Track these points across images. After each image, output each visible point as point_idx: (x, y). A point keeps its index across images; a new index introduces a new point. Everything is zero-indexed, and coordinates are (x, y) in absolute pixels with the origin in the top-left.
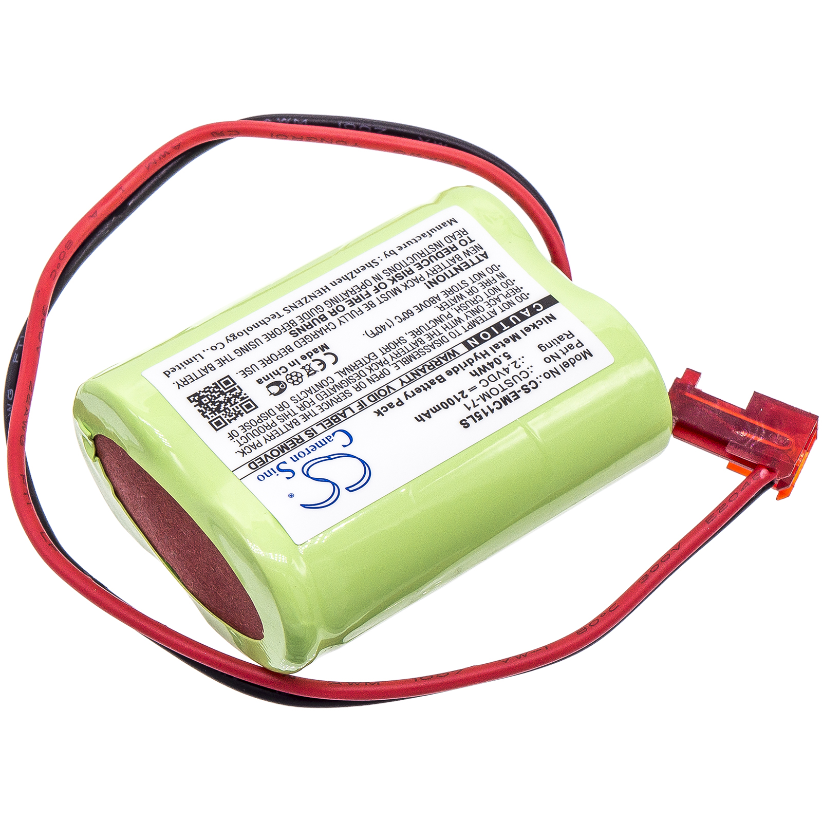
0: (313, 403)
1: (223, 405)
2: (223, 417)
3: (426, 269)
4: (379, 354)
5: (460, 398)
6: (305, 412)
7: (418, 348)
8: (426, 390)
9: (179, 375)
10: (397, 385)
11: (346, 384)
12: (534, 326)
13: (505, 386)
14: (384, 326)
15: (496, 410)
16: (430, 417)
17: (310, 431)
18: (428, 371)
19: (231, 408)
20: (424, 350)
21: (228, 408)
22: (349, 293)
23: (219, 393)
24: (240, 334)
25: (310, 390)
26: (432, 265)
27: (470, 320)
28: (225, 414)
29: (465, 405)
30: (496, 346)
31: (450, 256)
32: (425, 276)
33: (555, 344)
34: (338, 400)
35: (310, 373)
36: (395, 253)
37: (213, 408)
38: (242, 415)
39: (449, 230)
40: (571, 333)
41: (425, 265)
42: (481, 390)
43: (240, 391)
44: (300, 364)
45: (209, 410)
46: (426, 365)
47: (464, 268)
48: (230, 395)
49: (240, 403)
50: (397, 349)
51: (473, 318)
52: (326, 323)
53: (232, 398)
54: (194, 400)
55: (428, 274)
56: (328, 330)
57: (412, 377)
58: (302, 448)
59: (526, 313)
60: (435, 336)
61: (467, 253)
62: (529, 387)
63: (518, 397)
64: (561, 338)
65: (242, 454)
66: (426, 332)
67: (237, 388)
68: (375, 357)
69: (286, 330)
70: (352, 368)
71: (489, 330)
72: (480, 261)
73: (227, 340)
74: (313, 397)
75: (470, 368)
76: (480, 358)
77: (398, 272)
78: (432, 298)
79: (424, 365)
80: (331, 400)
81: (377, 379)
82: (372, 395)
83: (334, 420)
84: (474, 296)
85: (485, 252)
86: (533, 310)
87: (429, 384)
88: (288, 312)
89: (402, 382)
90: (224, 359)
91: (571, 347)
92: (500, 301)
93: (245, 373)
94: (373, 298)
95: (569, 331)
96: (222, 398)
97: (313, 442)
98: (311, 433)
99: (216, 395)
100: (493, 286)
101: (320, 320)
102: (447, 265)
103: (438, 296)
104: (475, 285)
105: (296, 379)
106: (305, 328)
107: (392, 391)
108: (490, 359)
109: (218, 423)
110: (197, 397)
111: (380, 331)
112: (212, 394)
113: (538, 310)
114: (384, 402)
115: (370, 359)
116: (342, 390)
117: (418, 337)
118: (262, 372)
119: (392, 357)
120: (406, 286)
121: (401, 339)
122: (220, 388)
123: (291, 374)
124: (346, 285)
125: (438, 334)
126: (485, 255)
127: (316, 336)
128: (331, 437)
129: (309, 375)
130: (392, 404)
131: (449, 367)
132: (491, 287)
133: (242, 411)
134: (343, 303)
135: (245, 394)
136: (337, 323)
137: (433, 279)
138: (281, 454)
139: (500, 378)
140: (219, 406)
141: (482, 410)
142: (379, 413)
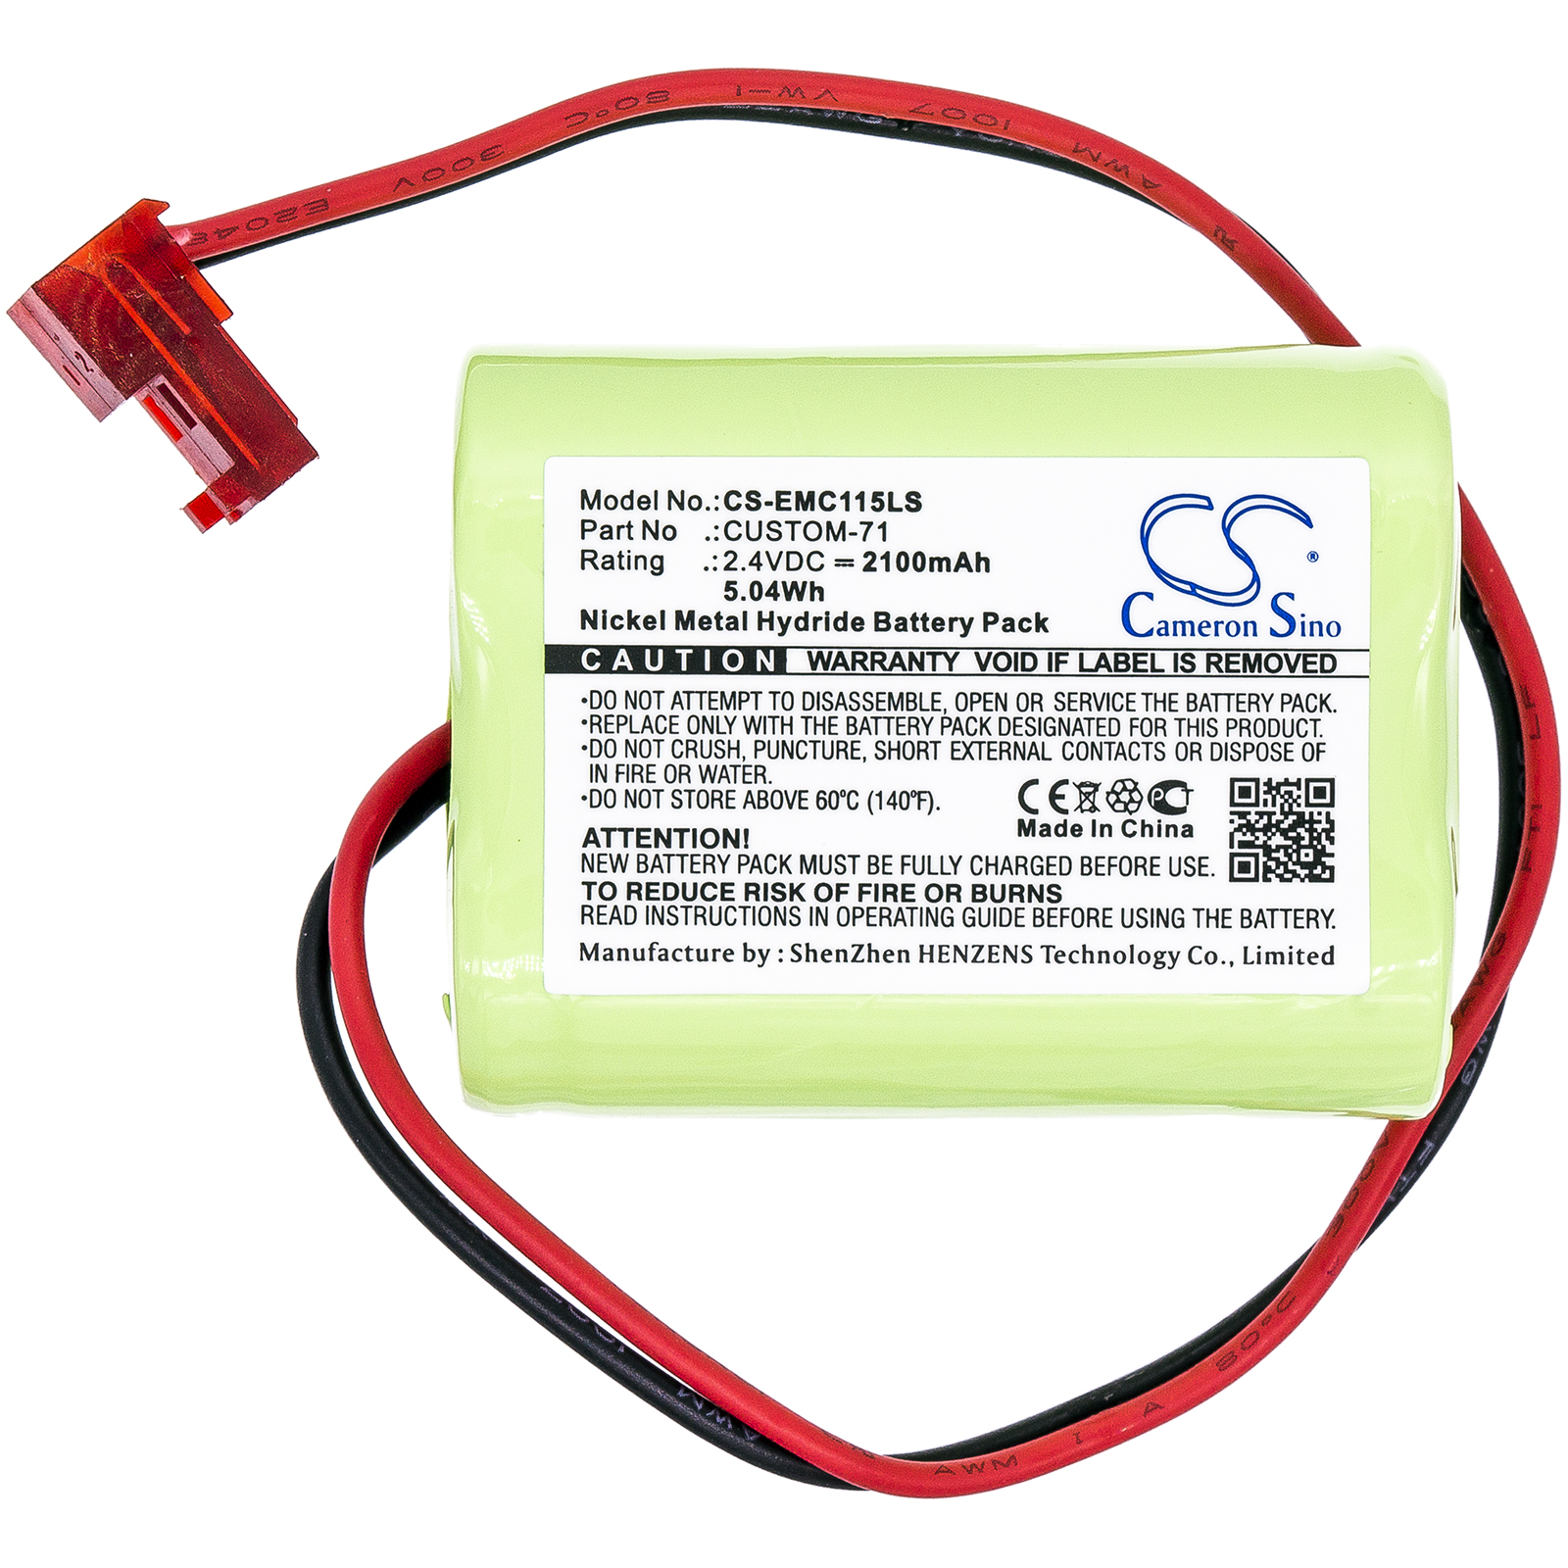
0: (1135, 723)
1: (1284, 826)
2: (1302, 801)
3: (718, 878)
4: (944, 749)
5: (882, 558)
6: (1160, 713)
7: (869, 714)
8: (925, 614)
9: (1313, 939)
10: (966, 662)
11: (1050, 723)
12: (632, 622)
13: (786, 530)
14: (888, 803)
15: (839, 493)
16: (963, 555)
17: (1182, 668)
18: (890, 654)
19: (1277, 809)
20: (862, 702)
21: (1282, 812)
22: (893, 918)
23: (1274, 855)
24: (1143, 958)
25: (1118, 754)
26: (701, 879)
27: (731, 713)
28: (1295, 805)
29: (884, 539)
30: (733, 624)
31: (656, 876)
32: (732, 864)
33: (629, 557)
34: (1087, 699)
35: (1091, 789)
36: (746, 950)
37: (1306, 830)
38: (1268, 783)
39: (612, 936)
40: (583, 560)
41: (715, 887)
42: (833, 549)
43: (1236, 834)
44: (1094, 822)
45: (1316, 830)
46: (884, 668)
47: (652, 834)
48: (1257, 838)
49: (1253, 810)
50: (907, 738)
51: (722, 713)
52: (982, 879)
53: (1259, 830)
54: (1325, 868)
55: (724, 864)
56: (992, 861)
57: (928, 659)
58: (1223, 642)
59: (622, 660)
60: (820, 721)
61: (619, 864)
62: (743, 501)
63: (779, 494)
64: (609, 563)
65: (1327, 701)
66: (828, 739)
67: (1236, 844)
68: (956, 746)
69: (1062, 910)
70: (1012, 751)
71: (717, 669)
72: (608, 831)
73: (1174, 961)
74: (1125, 737)
75: (816, 609)
76: (780, 618)
77: (771, 904)
78: (759, 807)
79: (887, 672)
80: (1099, 709)
81: (988, 697)
82: (1023, 669)
83: (1126, 662)
84: (683, 760)
85: (585, 846)
86: (605, 658)
87: (910, 624)
88: (1027, 949)
89: (951, 661)
90: (1212, 922)
91: (608, 533)
92: (647, 717)
93: (1196, 867)
94: (862, 876)
95: (583, 568)
96: (1278, 840)
97: (1197, 641)
98: (1184, 662)
99: (1281, 855)
100: (631, 760)
101: (988, 892)
102: (676, 862)
103: (746, 802)
104: (660, 783)
105: (1124, 794)
106: (1026, 894)
107: (983, 654)
108: (766, 605)
109: (1320, 793)
110: (1315, 872)
111: (904, 795)
112: (1286, 859)
113: (597, 653)
114: (1017, 640)
115: (968, 749)
116: (1065, 715)
117: (849, 739)
118: (1168, 848)
119: (927, 726)
120: (783, 864)
121: (881, 755)
122: (1265, 863)
123: (1124, 811)
124: (884, 937)
125: (811, 722)
126: (591, 837)
127: (1021, 861)
128: (1159, 631)
129: (1096, 787)
130: (1004, 629)
131: (850, 638)
132: (639, 760)
133: (1263, 788)
134: (921, 902)
135: (1232, 821)
136: (964, 866)
137: (725, 846)
138: (1264, 655)
139: (781, 553)
140: (1292, 828)
141: (862, 509)
142: (1041, 624)
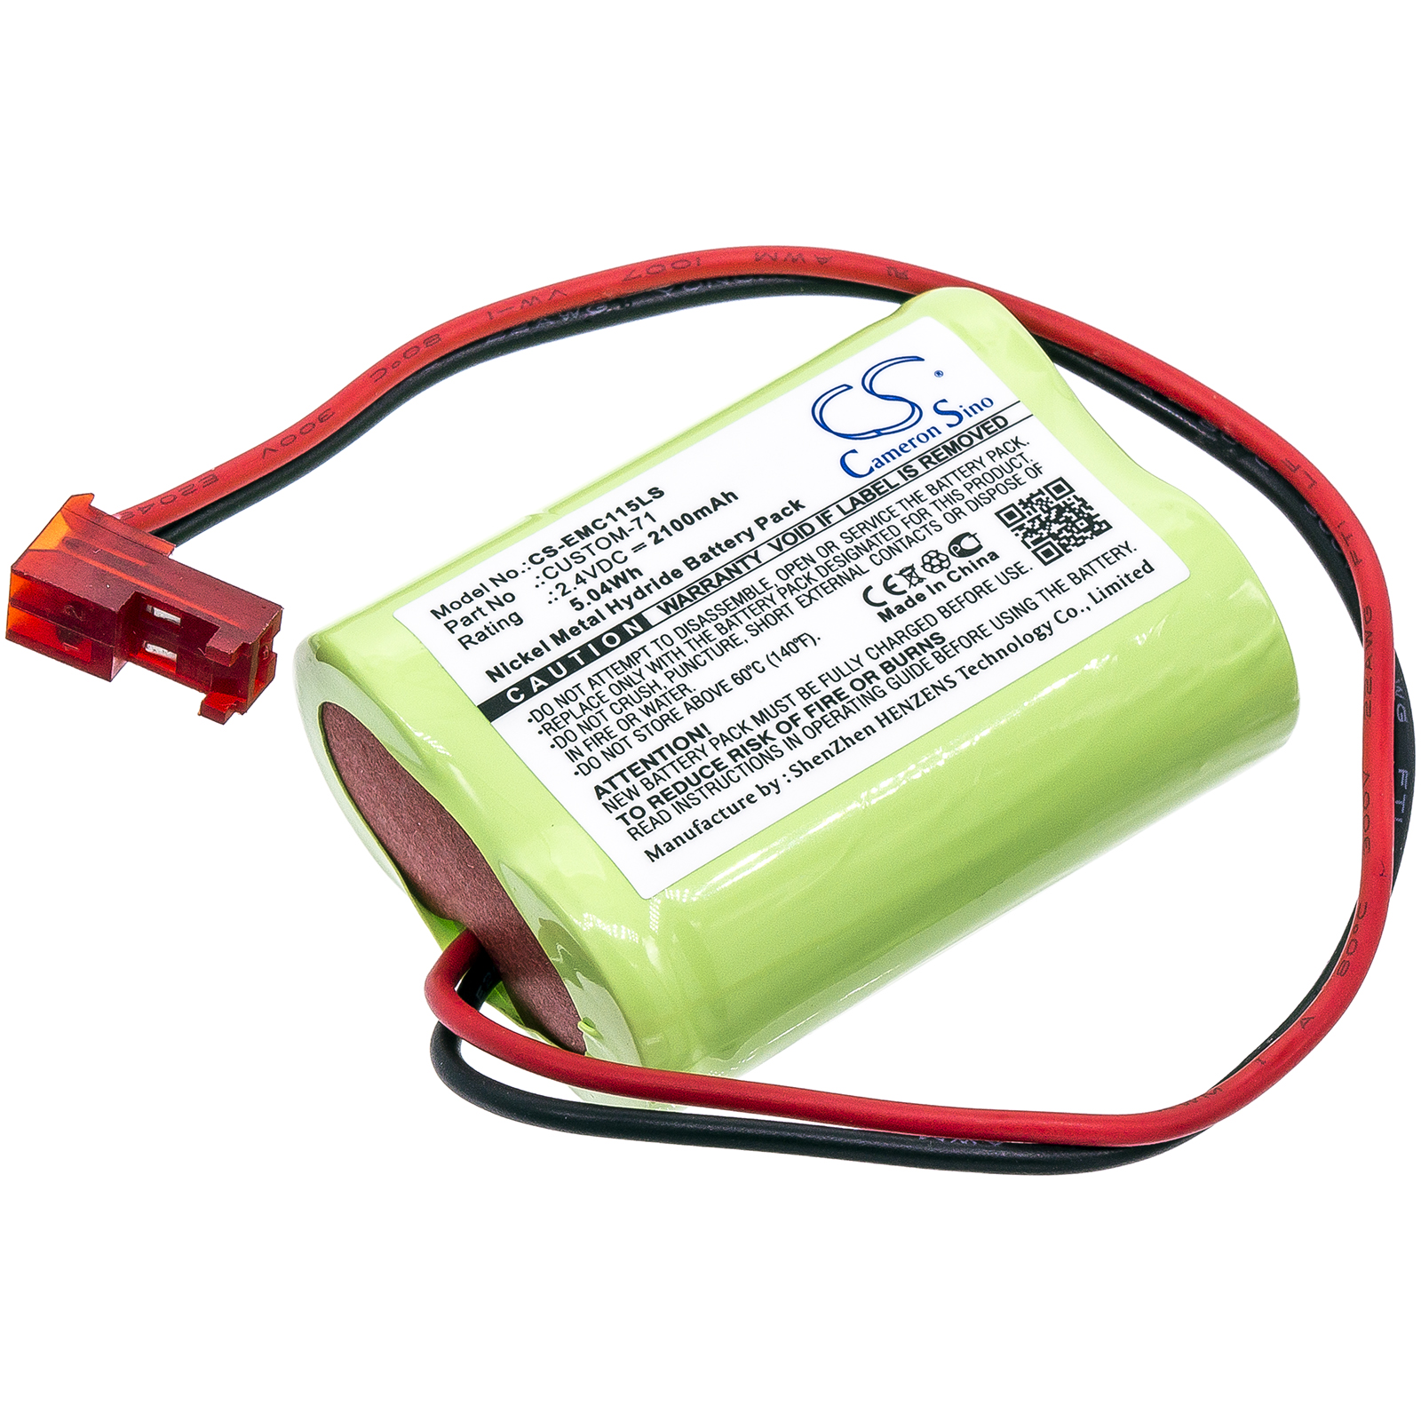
0: (905, 521)
1: (1053, 517)
2: (1051, 499)
3: (706, 761)
4: (794, 605)
5: (661, 531)
6: (917, 507)
7: (727, 616)
8: (716, 544)
9: (1128, 564)
10: (766, 553)
11: (850, 552)
12: (525, 658)
13: (585, 553)
14: (783, 655)
15: (603, 516)
16: (713, 500)
17: (909, 476)
18: (713, 577)
19: (1040, 512)
20: (717, 613)
21: (1045, 512)
22: (843, 713)
23: (1061, 536)
24: (1027, 639)
25: (910, 543)
26: (695, 768)
27: (634, 668)
28: (1049, 504)
29: (654, 521)
30: (594, 621)
31: (663, 785)
32: (709, 748)
33: (493, 625)
34: (863, 526)
35: (910, 571)
36: (760, 789)
37: (1069, 512)
38: (1021, 502)
39: (662, 835)
40: (464, 644)
41: (708, 767)
42: (625, 545)
43: (1026, 540)
44: (927, 586)
45: (1075, 509)
46: (715, 586)
47: (640, 764)
48: (1042, 534)
49: (1025, 521)
50: (764, 614)
51: (629, 672)
52: (882, 659)
53: (1039, 529)
54: (1100, 524)
55: (703, 751)
56: (880, 645)
57: (740, 566)
58: (922, 448)
59: (537, 683)
60: (698, 638)
61: (633, 792)
62: (544, 555)
63: (564, 539)
64: (482, 636)
65: (1019, 440)
66: (712, 645)
67: (1031, 545)
68: (800, 599)
69: (951, 644)
70: (839, 580)
71: (604, 651)
72: (609, 781)
73: (1050, 628)
74: (905, 532)
75: (642, 582)
76: (622, 600)
77: (755, 754)
78: (699, 707)
79: (719, 587)
80: (875, 527)
81: (798, 562)
82: (807, 535)
83: (870, 493)
84: (625, 712)
85: (600, 798)
86: (525, 689)
87: (711, 554)
88: (947, 678)
89: (756, 557)
90: (1054, 593)
91: (467, 621)
92: (581, 704)
93: (1018, 571)
94: (801, 704)
95: (467, 648)
96: (1055, 528)
97: (905, 458)
98: (908, 472)
99: (1065, 533)
100: (590, 734)
101: (893, 663)
102: (669, 770)
103: (688, 710)
104: (622, 734)
105: (933, 561)
106: (919, 650)
107: (774, 542)
108: (607, 598)
109: (1059, 489)
110: (1095, 529)
111: (790, 645)
112: (1070, 534)
113: (517, 689)
114: (787, 523)
115: (810, 596)
116: (856, 542)
117: (726, 637)
118: (989, 572)
119: (772, 600)
120: (743, 728)
121: (755, 633)
122: (1059, 544)
123: (942, 569)
124: (847, 728)
125: (692, 642)
126: (600, 792)
127: (900, 634)
128: (876, 466)
129: (912, 567)
130: (775, 521)
131: (677, 584)
132: (595, 730)
133: (1020, 507)
134: (853, 694)
135: (1017, 535)
136: (864, 658)
137: (695, 741)
138: (956, 440)
139: (593, 566)
140: (1059, 515)
141: (626, 515)
142: (797, 506)
